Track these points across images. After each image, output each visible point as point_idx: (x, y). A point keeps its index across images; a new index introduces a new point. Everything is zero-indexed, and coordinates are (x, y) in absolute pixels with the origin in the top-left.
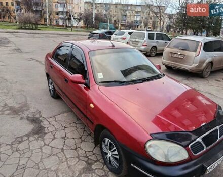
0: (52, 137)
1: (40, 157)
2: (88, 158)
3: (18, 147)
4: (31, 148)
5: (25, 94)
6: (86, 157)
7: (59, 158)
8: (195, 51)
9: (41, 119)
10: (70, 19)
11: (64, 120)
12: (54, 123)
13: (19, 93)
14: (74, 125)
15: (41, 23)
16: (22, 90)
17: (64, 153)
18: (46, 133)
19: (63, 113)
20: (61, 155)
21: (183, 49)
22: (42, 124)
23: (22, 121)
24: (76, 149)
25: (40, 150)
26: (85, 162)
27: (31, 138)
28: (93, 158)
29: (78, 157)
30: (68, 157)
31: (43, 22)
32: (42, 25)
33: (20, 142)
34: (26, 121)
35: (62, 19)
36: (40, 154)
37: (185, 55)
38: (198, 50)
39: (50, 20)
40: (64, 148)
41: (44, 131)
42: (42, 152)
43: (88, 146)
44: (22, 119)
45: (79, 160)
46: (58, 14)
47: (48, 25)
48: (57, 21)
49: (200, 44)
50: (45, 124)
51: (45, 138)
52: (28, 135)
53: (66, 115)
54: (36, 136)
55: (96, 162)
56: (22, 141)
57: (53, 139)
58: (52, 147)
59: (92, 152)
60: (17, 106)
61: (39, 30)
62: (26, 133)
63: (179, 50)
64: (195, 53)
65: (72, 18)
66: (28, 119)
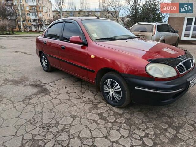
0: (57, 94)
1: (52, 106)
2: (93, 102)
3: (30, 102)
4: (42, 101)
5: (20, 71)
6: (90, 101)
7: (68, 104)
8: (152, 31)
9: (42, 84)
10: (41, 25)
11: (62, 83)
12: (55, 86)
13: (14, 72)
14: (72, 85)
15: (16, 30)
16: (17, 70)
17: (71, 101)
18: (51, 92)
19: (60, 79)
20: (69, 102)
21: (142, 32)
22: (44, 87)
23: (26, 87)
24: (80, 98)
25: (50, 102)
26: (91, 104)
27: (39, 96)
28: (96, 101)
29: (84, 102)
30: (75, 103)
31: (17, 29)
32: (17, 31)
33: (30, 99)
34: (30, 87)
35: (35, 25)
36: (51, 104)
37: (144, 36)
38: (154, 30)
39: (24, 27)
40: (70, 98)
41: (48, 91)
42: (52, 103)
43: (88, 96)
44: (25, 86)
45: (86, 103)
46: (30, 22)
47: (23, 31)
48: (30, 28)
49: (154, 26)
50: (47, 87)
51: (51, 94)
52: (36, 94)
53: (63, 80)
54: (43, 94)
55: (99, 103)
56: (32, 98)
57: (58, 95)
58: (60, 99)
59: (94, 98)
60: (17, 79)
61: (15, 34)
62: (33, 93)
63: (139, 33)
64: (151, 33)
65: (44, 24)
66: (30, 85)
